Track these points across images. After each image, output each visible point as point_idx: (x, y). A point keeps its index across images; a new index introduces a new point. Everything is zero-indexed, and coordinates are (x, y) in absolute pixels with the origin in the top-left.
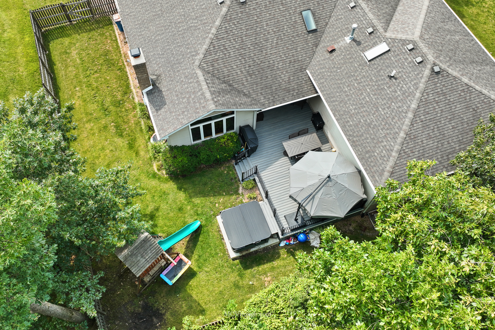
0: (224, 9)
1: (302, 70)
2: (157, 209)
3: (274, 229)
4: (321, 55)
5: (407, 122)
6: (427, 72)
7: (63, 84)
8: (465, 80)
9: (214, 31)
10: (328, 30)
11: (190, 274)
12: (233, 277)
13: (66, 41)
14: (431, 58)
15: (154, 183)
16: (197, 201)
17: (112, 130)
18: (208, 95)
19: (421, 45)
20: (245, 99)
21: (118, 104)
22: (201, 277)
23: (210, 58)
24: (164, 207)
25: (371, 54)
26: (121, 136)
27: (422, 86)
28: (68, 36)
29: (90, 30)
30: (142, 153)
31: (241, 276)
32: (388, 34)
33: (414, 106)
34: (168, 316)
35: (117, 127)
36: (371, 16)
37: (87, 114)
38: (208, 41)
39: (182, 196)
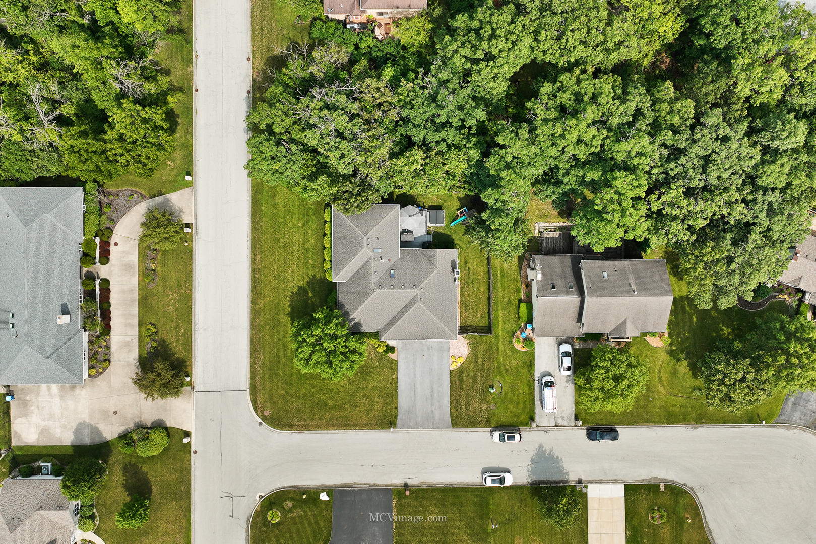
0: (422, 285)
1: (401, 258)
2: (463, 235)
3: (428, 213)
4: (393, 260)
5: (381, 222)
6: (369, 234)
7: (486, 301)
8: (357, 229)
9: (428, 279)
10: (387, 269)
11: (458, 210)
12: (445, 204)
13: (481, 324)
14: (365, 238)
15: (461, 245)
16: (449, 233)
17: (471, 272)
18: (438, 255)
19: (365, 245)
20: (425, 253)
21: (466, 283)
22: (455, 208)
23: (432, 270)
24: (461, 235)
25: (380, 250)
26: (469, 269)
27: (372, 231)
28: (479, 327)
29: (470, 326)
30: (463, 258)
31: (443, 204)
32: (371, 254)
33: (377, 226)
34: (469, 200)
35: (469, 273)
36: (373, 265)
37: (479, 283)
38: (431, 276)
39: (453, 237)
